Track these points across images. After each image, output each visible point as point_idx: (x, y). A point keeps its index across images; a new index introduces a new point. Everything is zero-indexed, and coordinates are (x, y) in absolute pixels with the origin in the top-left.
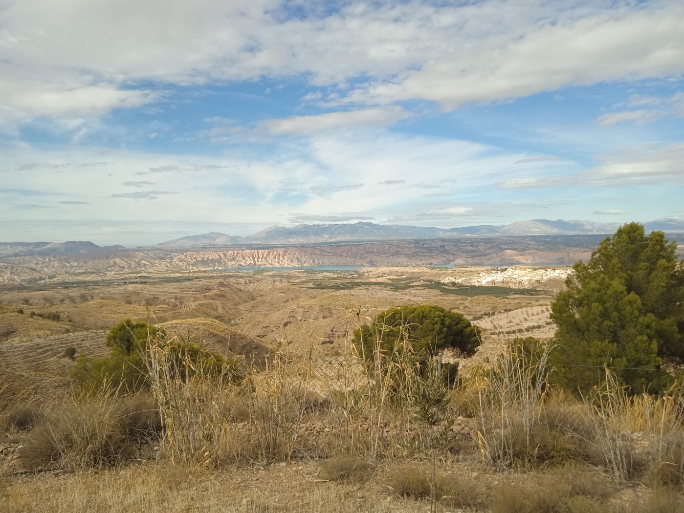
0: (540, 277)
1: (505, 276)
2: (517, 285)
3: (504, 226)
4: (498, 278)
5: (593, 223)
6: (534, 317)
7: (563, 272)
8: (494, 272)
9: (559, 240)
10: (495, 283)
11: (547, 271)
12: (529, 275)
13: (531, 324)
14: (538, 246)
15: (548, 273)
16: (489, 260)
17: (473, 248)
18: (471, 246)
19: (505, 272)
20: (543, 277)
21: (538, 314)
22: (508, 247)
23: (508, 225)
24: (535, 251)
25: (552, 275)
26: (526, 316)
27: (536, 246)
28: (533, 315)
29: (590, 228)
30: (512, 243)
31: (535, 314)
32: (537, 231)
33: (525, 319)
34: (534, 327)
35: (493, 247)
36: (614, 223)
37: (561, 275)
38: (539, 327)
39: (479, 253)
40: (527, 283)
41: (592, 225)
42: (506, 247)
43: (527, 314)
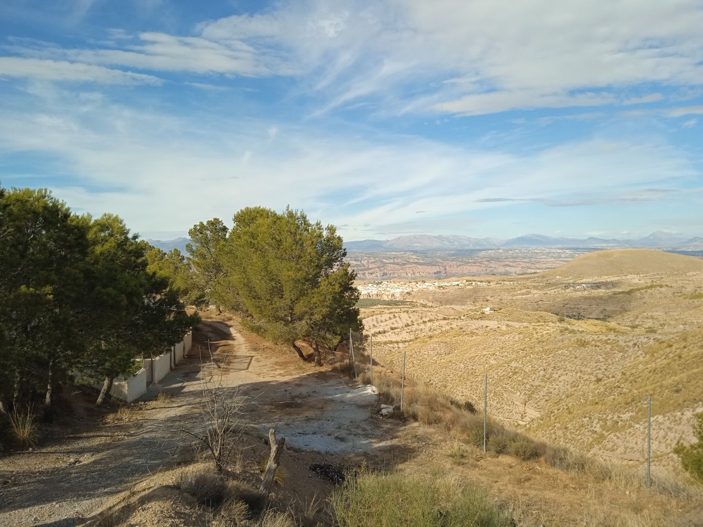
0: (411, 289)
1: (380, 289)
2: (390, 297)
3: (388, 241)
4: (373, 291)
5: (469, 238)
6: (382, 324)
7: (431, 284)
8: (370, 285)
9: (438, 254)
10: (370, 296)
11: (417, 283)
12: (401, 287)
13: (377, 330)
14: (418, 260)
15: (418, 285)
16: (372, 274)
17: (357, 263)
18: (355, 260)
19: (381, 285)
20: (414, 289)
21: (386, 321)
22: (390, 262)
23: (392, 240)
24: (415, 265)
25: (421, 287)
26: (375, 323)
27: (416, 261)
28: (382, 321)
29: (467, 243)
30: (394, 258)
31: (384, 320)
32: (419, 246)
33: (374, 325)
34: (380, 333)
35: (376, 262)
36: (488, 238)
37: (429, 287)
38: (385, 332)
39: (363, 268)
40: (398, 295)
41: (469, 240)
42: (388, 261)
43: (377, 321)
